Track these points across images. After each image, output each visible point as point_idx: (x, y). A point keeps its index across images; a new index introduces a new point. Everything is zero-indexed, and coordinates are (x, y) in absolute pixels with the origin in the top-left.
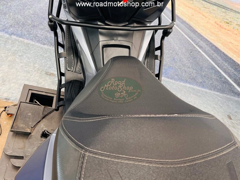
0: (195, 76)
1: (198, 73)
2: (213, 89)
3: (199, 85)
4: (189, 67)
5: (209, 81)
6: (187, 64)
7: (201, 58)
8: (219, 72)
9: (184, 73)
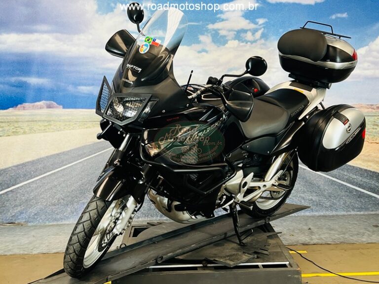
0: (318, 201)
1: (320, 195)
2: (351, 210)
3: (331, 210)
4: (304, 192)
5: (339, 200)
6: (300, 189)
7: (311, 176)
8: (342, 185)
9: (303, 201)
